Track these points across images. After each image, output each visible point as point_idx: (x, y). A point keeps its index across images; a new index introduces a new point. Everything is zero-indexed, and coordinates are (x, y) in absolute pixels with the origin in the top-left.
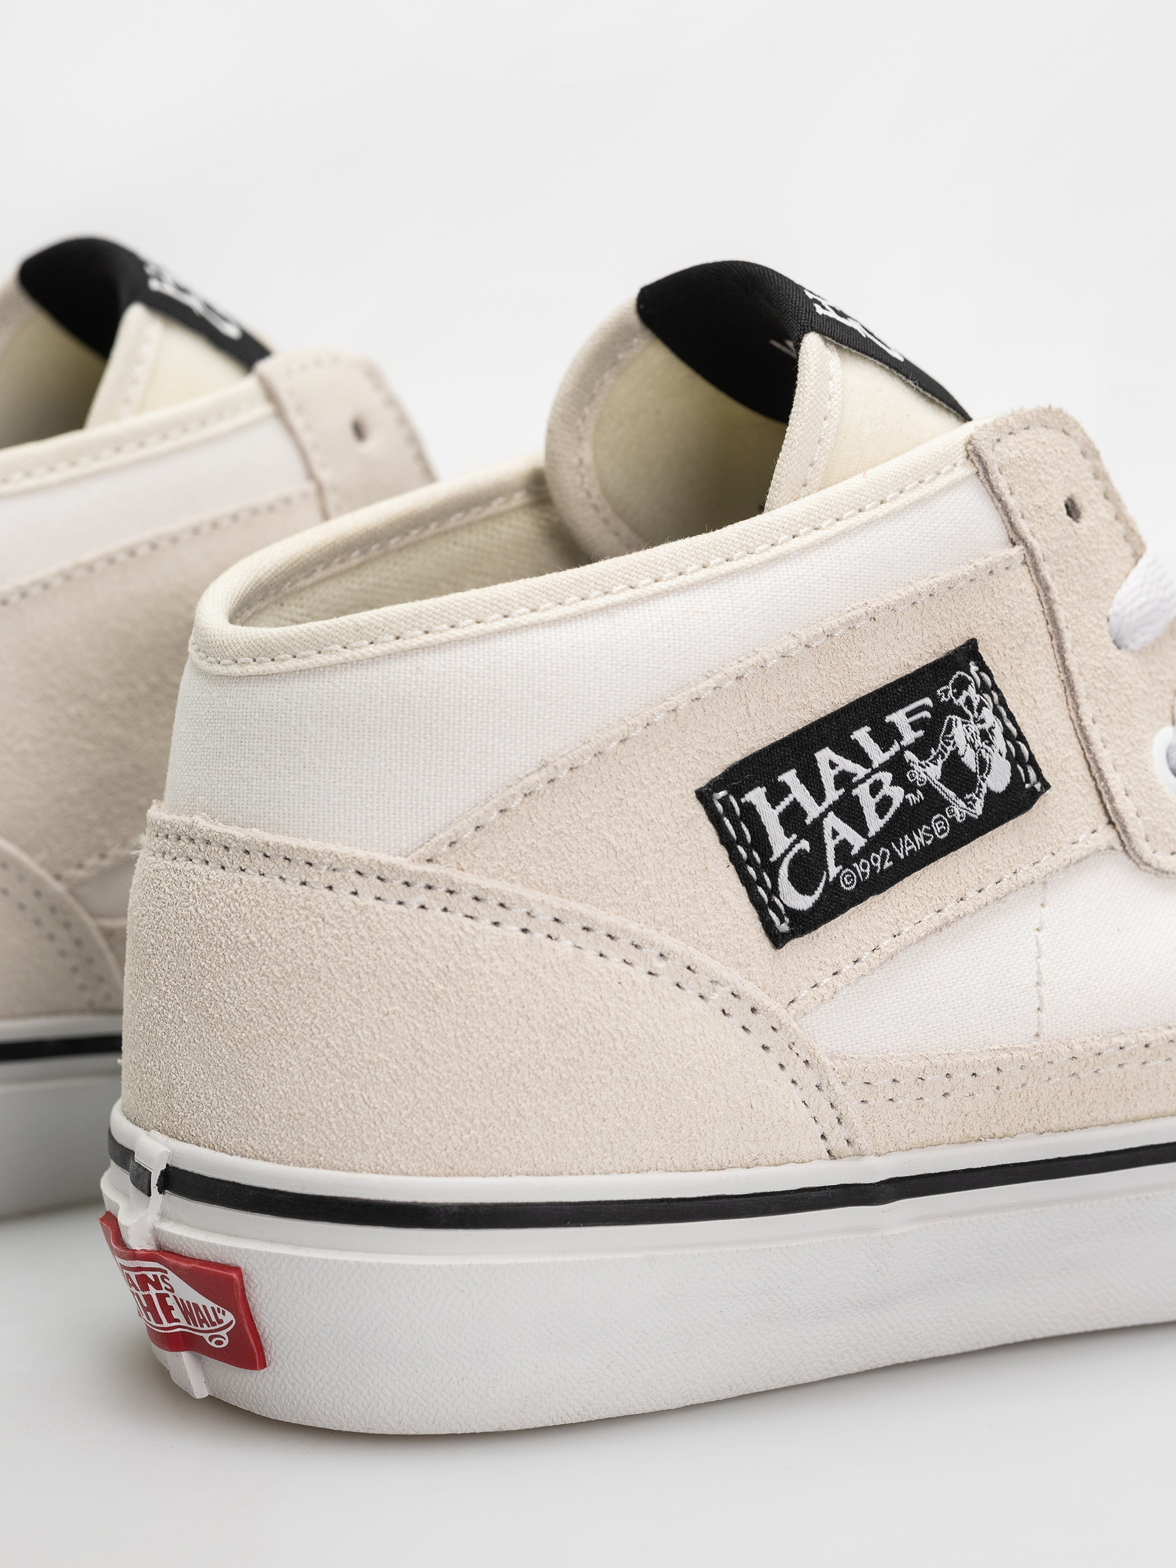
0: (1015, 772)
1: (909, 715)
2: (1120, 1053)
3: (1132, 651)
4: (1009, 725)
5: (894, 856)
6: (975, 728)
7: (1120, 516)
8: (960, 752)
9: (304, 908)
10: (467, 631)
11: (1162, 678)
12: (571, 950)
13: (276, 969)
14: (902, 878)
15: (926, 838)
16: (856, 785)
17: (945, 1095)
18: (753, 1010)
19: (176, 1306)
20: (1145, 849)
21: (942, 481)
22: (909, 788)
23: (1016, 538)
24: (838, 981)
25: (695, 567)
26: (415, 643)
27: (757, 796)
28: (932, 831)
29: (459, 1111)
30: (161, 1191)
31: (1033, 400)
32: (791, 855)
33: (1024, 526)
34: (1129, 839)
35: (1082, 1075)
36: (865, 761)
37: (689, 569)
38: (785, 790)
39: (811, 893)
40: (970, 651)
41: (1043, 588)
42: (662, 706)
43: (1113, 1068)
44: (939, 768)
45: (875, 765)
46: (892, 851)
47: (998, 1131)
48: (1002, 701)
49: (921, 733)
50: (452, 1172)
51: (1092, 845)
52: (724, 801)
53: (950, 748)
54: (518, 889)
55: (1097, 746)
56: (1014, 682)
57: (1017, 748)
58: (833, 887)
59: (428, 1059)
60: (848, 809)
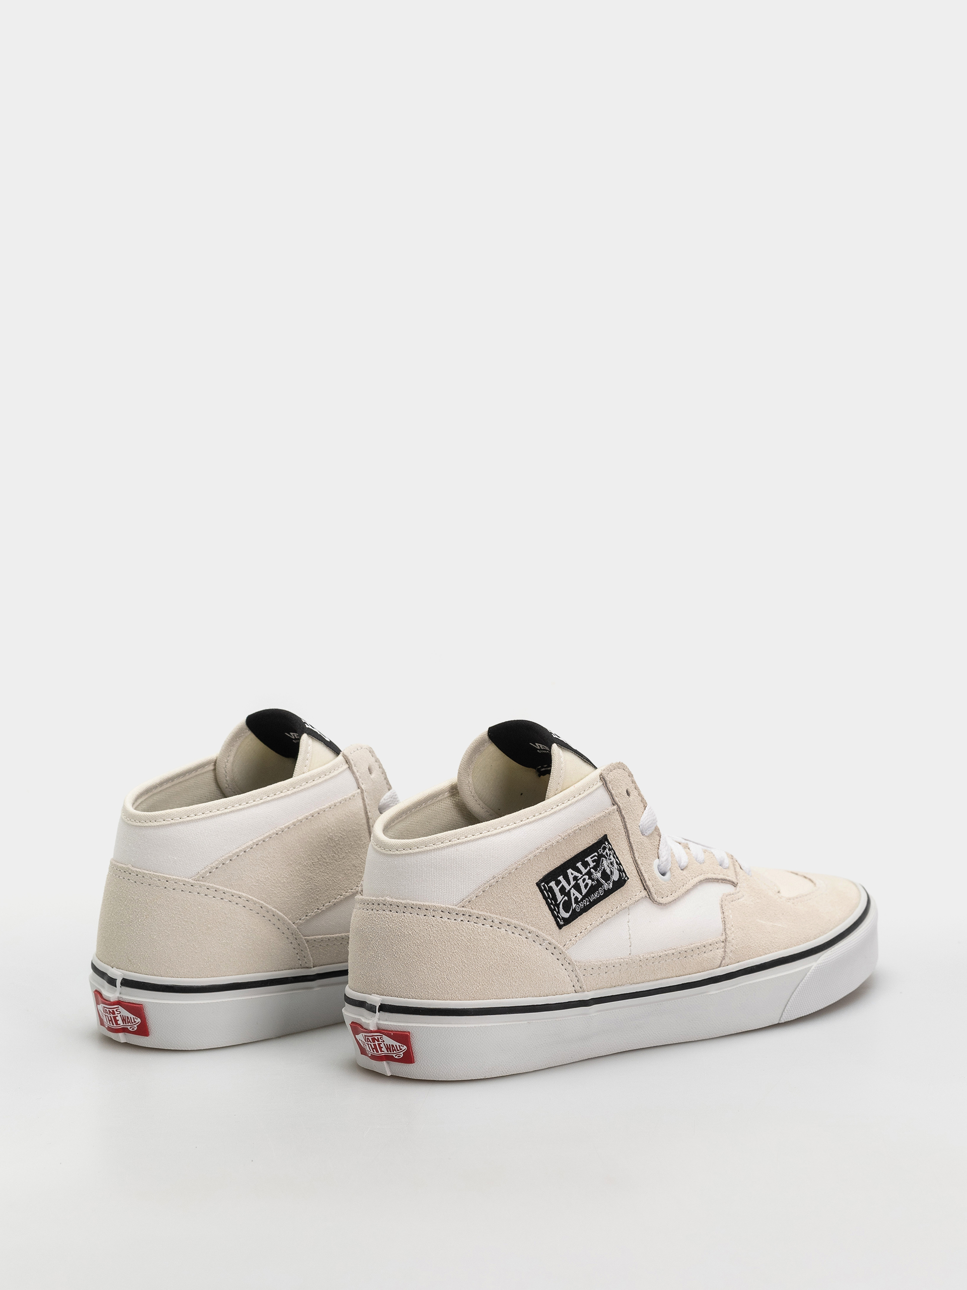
0: (620, 874)
1: (591, 858)
2: (653, 959)
3: (646, 836)
4: (617, 860)
5: (590, 901)
6: (609, 861)
7: (640, 794)
8: (606, 869)
9: (426, 923)
10: (470, 838)
11: (654, 844)
12: (505, 931)
13: (418, 941)
14: (591, 907)
15: (598, 895)
16: (578, 880)
17: (606, 973)
18: (555, 948)
19: (384, 1047)
20: (655, 896)
21: (595, 787)
22: (593, 880)
23: (614, 803)
24: (577, 939)
25: (531, 816)
26: (456, 842)
27: (553, 884)
28: (599, 893)
29: (476, 981)
30: (379, 1012)
31: (615, 761)
32: (563, 901)
33: (616, 799)
34: (651, 894)
35: (643, 966)
36: (581, 873)
37: (530, 817)
38: (560, 882)
39: (568, 913)
40: (605, 838)
41: (623, 818)
42: (526, 858)
43: (651, 964)
44: (600, 874)
45: (584, 874)
46: (589, 899)
47: (620, 983)
48: (615, 853)
49: (595, 863)
50: (474, 999)
51: (641, 896)
52: (544, 886)
53: (603, 868)
54: (489, 914)
55: (640, 866)
56: (617, 847)
57: (620, 867)
58: (574, 910)
59: (466, 966)
60: (577, 887)
